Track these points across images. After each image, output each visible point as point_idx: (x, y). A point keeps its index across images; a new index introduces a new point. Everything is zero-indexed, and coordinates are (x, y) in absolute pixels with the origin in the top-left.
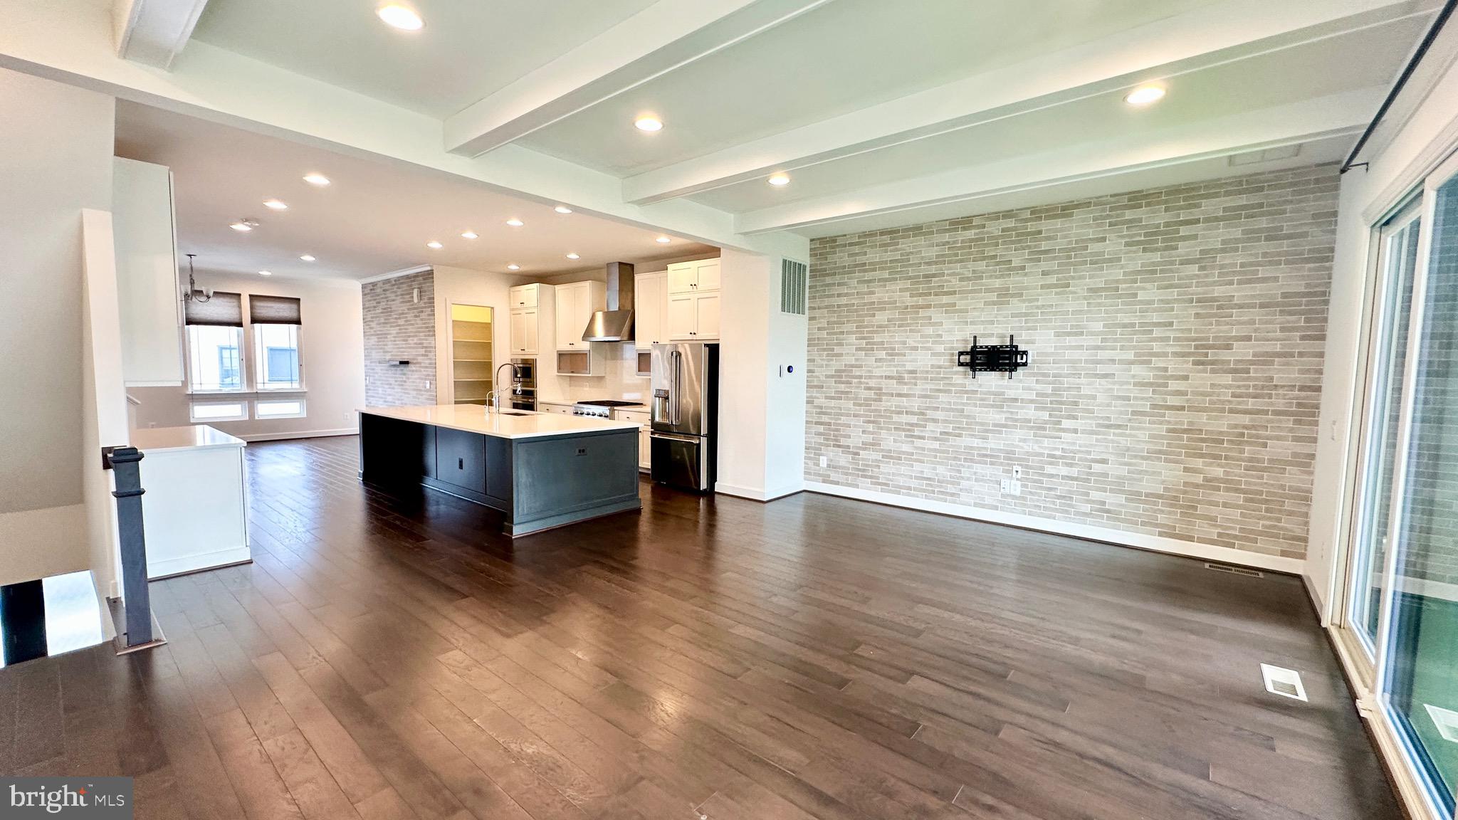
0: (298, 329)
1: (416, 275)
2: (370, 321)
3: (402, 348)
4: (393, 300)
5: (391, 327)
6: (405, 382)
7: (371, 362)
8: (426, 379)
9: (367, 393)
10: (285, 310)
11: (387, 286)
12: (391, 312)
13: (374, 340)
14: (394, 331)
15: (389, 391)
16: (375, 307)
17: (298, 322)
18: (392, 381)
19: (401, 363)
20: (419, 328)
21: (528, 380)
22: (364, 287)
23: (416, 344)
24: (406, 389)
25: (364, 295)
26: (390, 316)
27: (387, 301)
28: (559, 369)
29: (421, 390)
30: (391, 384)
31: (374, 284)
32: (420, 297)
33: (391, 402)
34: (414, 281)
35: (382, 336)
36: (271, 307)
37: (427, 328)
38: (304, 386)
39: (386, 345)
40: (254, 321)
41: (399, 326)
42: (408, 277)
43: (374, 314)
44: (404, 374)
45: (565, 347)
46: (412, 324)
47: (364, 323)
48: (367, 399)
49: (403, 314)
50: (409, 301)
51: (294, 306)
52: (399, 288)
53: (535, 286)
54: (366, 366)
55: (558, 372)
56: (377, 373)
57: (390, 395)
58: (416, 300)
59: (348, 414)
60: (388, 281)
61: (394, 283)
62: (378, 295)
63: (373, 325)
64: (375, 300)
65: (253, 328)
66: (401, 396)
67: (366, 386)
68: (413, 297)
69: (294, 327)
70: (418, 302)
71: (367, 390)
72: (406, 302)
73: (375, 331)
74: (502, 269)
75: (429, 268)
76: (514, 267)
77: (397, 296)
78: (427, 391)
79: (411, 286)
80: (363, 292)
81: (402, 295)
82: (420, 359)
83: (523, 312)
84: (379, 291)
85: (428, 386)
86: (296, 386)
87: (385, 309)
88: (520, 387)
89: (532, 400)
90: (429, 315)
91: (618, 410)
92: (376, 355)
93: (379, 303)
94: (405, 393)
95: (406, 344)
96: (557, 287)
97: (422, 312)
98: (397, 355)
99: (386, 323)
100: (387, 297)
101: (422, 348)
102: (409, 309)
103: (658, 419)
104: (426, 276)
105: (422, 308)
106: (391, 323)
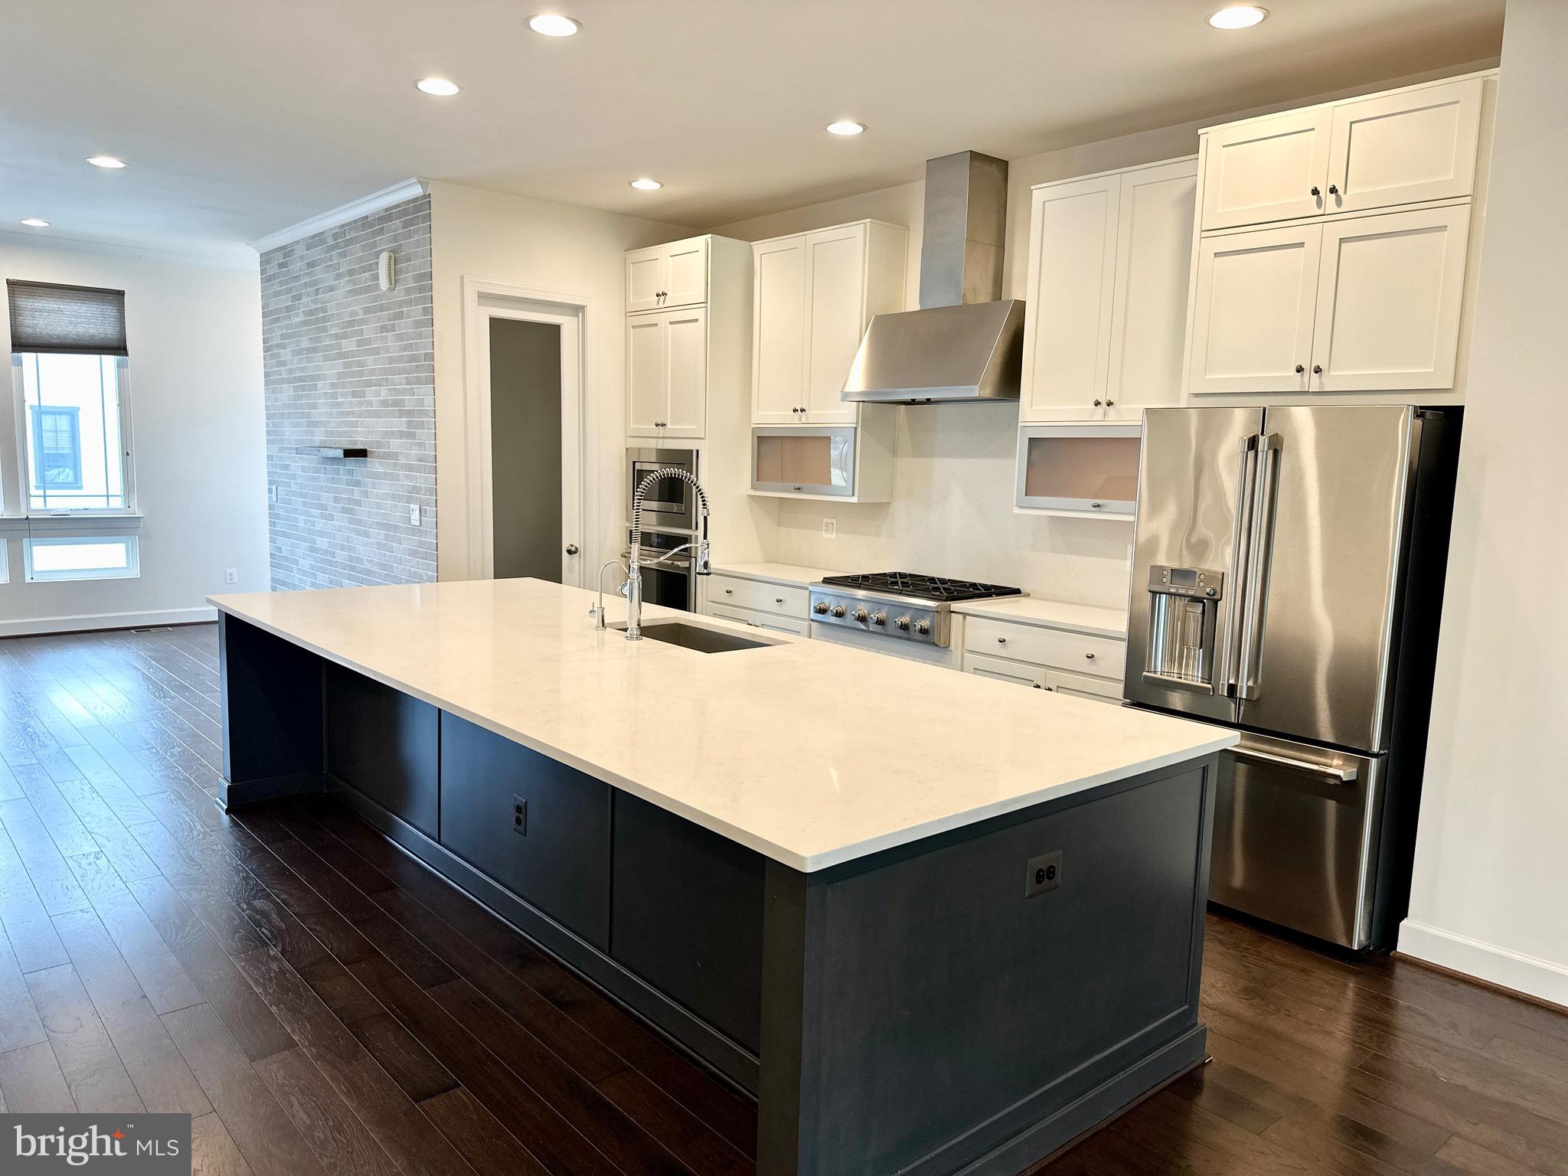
0: (119, 366)
1: (388, 215)
2: (278, 346)
3: (352, 413)
4: (331, 289)
5: (326, 359)
6: (358, 503)
7: (281, 450)
8: (410, 500)
9: (272, 524)
10: (86, 320)
11: (316, 254)
12: (324, 320)
13: (287, 391)
14: (332, 369)
15: (320, 524)
16: (288, 309)
17: (119, 348)
18: (327, 498)
19: (349, 453)
20: (391, 361)
21: (675, 507)
22: (266, 259)
23: (385, 403)
24: (359, 522)
25: (267, 279)
26: (324, 330)
27: (317, 292)
28: (759, 476)
29: (395, 528)
30: (324, 507)
31: (286, 251)
32: (394, 279)
33: (326, 552)
34: (381, 231)
35: (305, 383)
36: (60, 311)
37: (412, 359)
38: (134, 504)
39: (314, 406)
40: (20, 344)
41: (344, 355)
42: (364, 222)
43: (287, 327)
44: (357, 483)
45: (775, 416)
46: (376, 351)
47: (266, 350)
48: (273, 541)
49: (352, 323)
50: (368, 289)
51: (110, 311)
52: (343, 255)
53: (700, 243)
54: (270, 458)
55: (753, 487)
56: (294, 477)
57: (321, 534)
58: (384, 284)
59: (233, 571)
60: (317, 239)
61: (331, 242)
62: (297, 278)
63: (286, 354)
64: (289, 290)
65: (19, 363)
66: (348, 539)
67: (271, 507)
68: (376, 277)
69: (110, 360)
70: (391, 289)
71: (274, 516)
72: (359, 292)
73: (291, 371)
74: (614, 196)
75: (417, 191)
76: (646, 185)
77: (338, 276)
78: (414, 531)
79: (374, 245)
80: (263, 272)
81: (350, 273)
82: (395, 444)
83: (663, 319)
84: (297, 266)
85: (415, 516)
86: (117, 503)
87: (311, 313)
88: (651, 524)
89: (686, 564)
90: (418, 324)
91: (965, 615)
92: (292, 433)
93: (298, 297)
94: (358, 532)
95: (360, 404)
96: (759, 247)
97: (400, 316)
98: (339, 434)
99: (314, 350)
100: (316, 282)
101: (401, 414)
102: (367, 311)
103: (1159, 667)
104: (418, 212)
105: (400, 304)
106: (326, 348)
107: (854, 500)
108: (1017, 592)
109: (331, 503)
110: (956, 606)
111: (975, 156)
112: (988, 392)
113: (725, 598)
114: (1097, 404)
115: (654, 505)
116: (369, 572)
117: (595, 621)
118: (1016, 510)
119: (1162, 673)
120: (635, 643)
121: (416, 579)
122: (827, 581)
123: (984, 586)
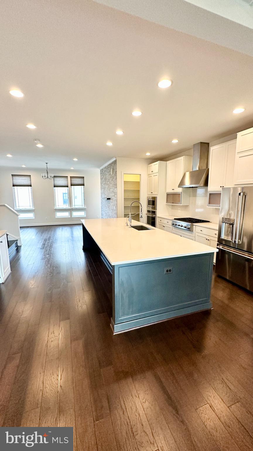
0: (84, 187)
1: (112, 163)
2: (102, 183)
3: (109, 193)
4: (107, 175)
5: (106, 185)
6: (109, 206)
7: (102, 198)
8: (114, 206)
9: (101, 209)
10: (79, 181)
13: (103, 190)
14: (107, 186)
15: (106, 209)
16: (103, 178)
17: (83, 185)
18: (107, 205)
19: (108, 199)
20: (113, 185)
22: (101, 171)
23: (112, 191)
25: (101, 174)
26: (106, 181)
28: (167, 201)
29: (113, 210)
30: (106, 207)
31: (102, 169)
32: (113, 173)
34: (112, 165)
35: (104, 188)
36: (76, 180)
37: (115, 184)
38: (85, 206)
39: (105, 192)
40: (72, 185)
41: (108, 184)
42: (110, 164)
43: (103, 180)
44: (109, 203)
45: (170, 191)
46: (111, 184)
48: (101, 212)
49: (109, 180)
51: (83, 180)
53: (157, 163)
54: (101, 200)
55: (166, 203)
56: (103, 202)
57: (106, 211)
58: (112, 174)
60: (105, 167)
61: (107, 168)
62: (103, 173)
63: (102, 185)
65: (71, 187)
66: (108, 211)
67: (101, 207)
69: (82, 187)
72: (109, 175)
75: (115, 159)
76: (148, 154)
77: (107, 173)
78: (115, 210)
79: (111, 168)
81: (109, 172)
82: (113, 197)
83: (152, 175)
84: (104, 171)
85: (115, 208)
86: (83, 206)
87: (105, 178)
88: (151, 209)
89: (155, 216)
90: (115, 179)
91: (196, 226)
92: (103, 196)
93: (104, 176)
94: (110, 210)
95: (110, 191)
96: (168, 162)
97: (113, 178)
98: (108, 196)
99: (105, 184)
100: (105, 174)
101: (114, 193)
102: (110, 177)
104: (115, 162)
105: (113, 176)
106: (106, 183)
107: (181, 205)
111: (201, 143)
112: (202, 185)
113: (160, 221)
114: (221, 187)
115: (151, 206)
116: (110, 216)
117: (126, 225)
118: (207, 207)
119: (224, 238)
120: (130, 228)
121: (115, 217)
122: (175, 219)
123: (201, 220)
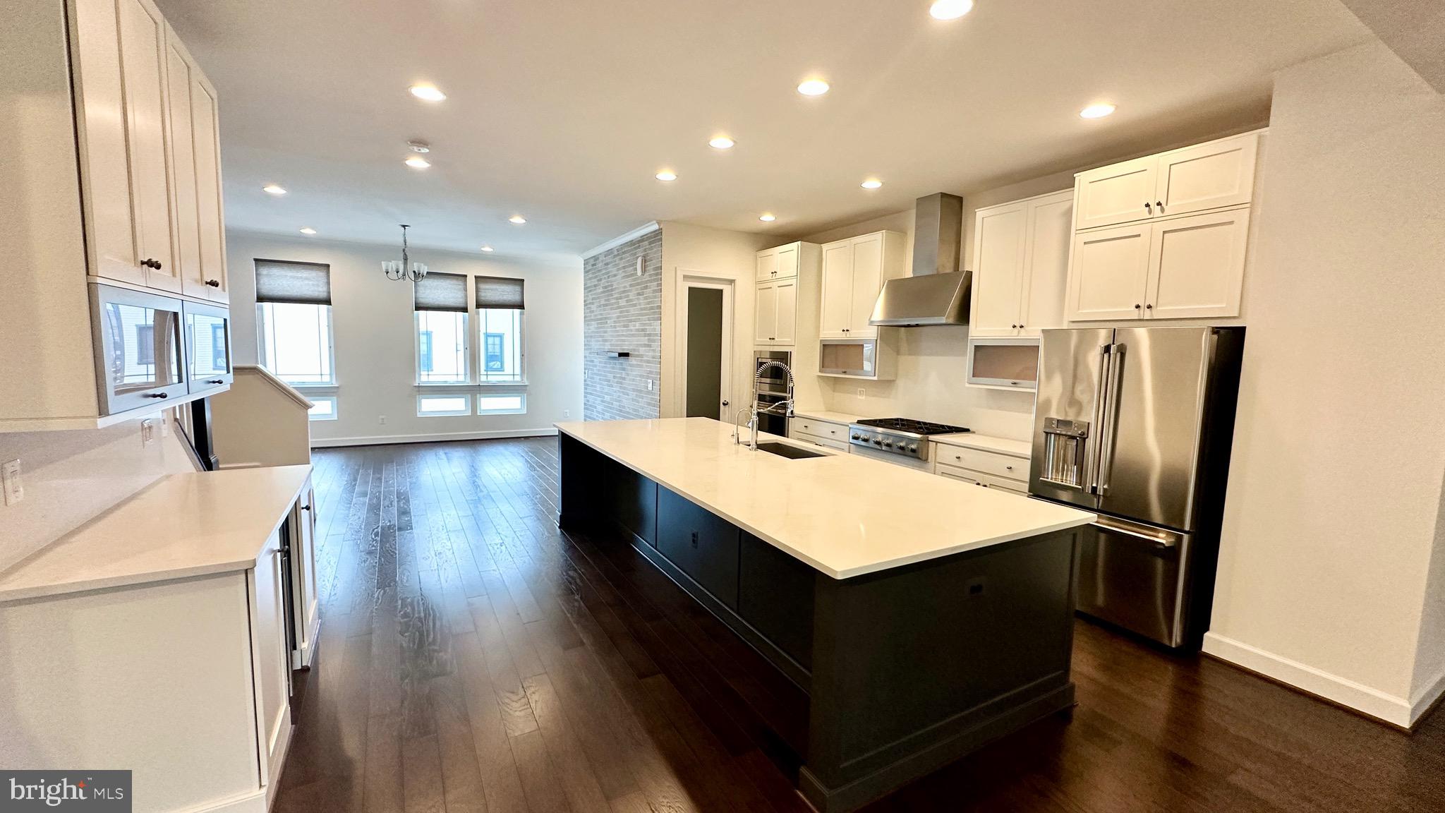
0: (521, 314)
1: (642, 239)
2: (590, 303)
3: (622, 335)
4: (615, 276)
5: (611, 309)
6: (624, 379)
7: (590, 353)
8: (648, 378)
9: (585, 389)
10: (508, 293)
11: (609, 259)
12: (612, 290)
13: (594, 325)
14: (615, 314)
15: (606, 389)
16: (595, 286)
17: (521, 306)
18: (610, 376)
19: (621, 355)
20: (642, 309)
21: (778, 381)
22: (586, 262)
23: (638, 330)
24: (625, 388)
25: (586, 272)
26: (612, 295)
27: (609, 277)
28: (823, 366)
29: (640, 391)
30: (609, 381)
31: (596, 258)
32: (644, 270)
33: (609, 403)
34: (639, 247)
35: (602, 321)
36: (496, 289)
37: (652, 308)
38: (525, 379)
39: (605, 332)
40: (479, 305)
41: (620, 307)
42: (632, 243)
43: (594, 294)
44: (624, 369)
45: (832, 333)
46: (635, 305)
47: (585, 305)
48: (585, 397)
49: (624, 292)
50: (632, 275)
51: (518, 288)
52: (621, 259)
53: (795, 246)
54: (585, 357)
55: (820, 371)
56: (596, 366)
57: (607, 394)
58: (639, 272)
59: (567, 411)
60: (610, 252)
61: (616, 253)
62: (600, 271)
63: (594, 307)
64: (596, 277)
65: (478, 314)
66: (619, 397)
67: (585, 381)
68: (636, 269)
69: (517, 311)
70: (643, 275)
71: (586, 385)
72: (628, 276)
73: (596, 315)
74: (751, 224)
75: (656, 227)
76: (768, 218)
77: (618, 270)
78: (648, 392)
79: (635, 254)
80: (585, 268)
81: (624, 267)
82: (642, 350)
83: (774, 285)
84: (600, 265)
85: (650, 385)
86: (518, 378)
87: (606, 287)
88: (766, 391)
89: (783, 411)
90: (655, 291)
91: (937, 442)
92: (595, 345)
93: (600, 280)
94: (624, 393)
95: (628, 330)
96: (825, 247)
97: (646, 287)
98: (617, 345)
99: (606, 305)
100: (608, 273)
101: (645, 335)
102: (631, 286)
103: (1051, 477)
104: (656, 237)
105: (646, 282)
106: (612, 304)
107: (875, 378)
108: (967, 430)
109: (612, 379)
110: (932, 437)
111: (943, 195)
112: (951, 321)
113: (804, 430)
114: (1014, 327)
115: (768, 380)
116: (628, 413)
117: (734, 440)
118: (967, 385)
119: (1052, 479)
120: (754, 452)
121: (650, 417)
122: (859, 422)
123: (949, 427)
